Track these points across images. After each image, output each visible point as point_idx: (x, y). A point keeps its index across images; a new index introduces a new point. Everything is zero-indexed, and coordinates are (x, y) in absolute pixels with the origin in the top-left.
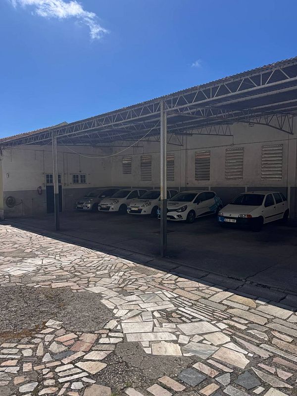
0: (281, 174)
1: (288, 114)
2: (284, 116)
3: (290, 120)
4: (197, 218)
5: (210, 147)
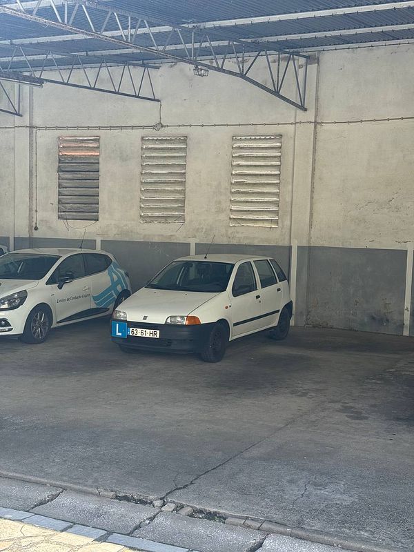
0: (276, 212)
1: (293, 54)
2: (284, 59)
3: (301, 72)
4: (56, 329)
5: (100, 128)
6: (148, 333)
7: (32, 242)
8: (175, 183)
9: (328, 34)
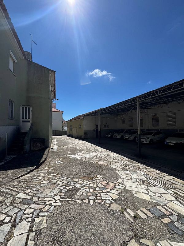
4: (154, 142)
5: (159, 113)
6: (172, 144)
7: (149, 130)
8: (174, 123)
9: (182, 96)
